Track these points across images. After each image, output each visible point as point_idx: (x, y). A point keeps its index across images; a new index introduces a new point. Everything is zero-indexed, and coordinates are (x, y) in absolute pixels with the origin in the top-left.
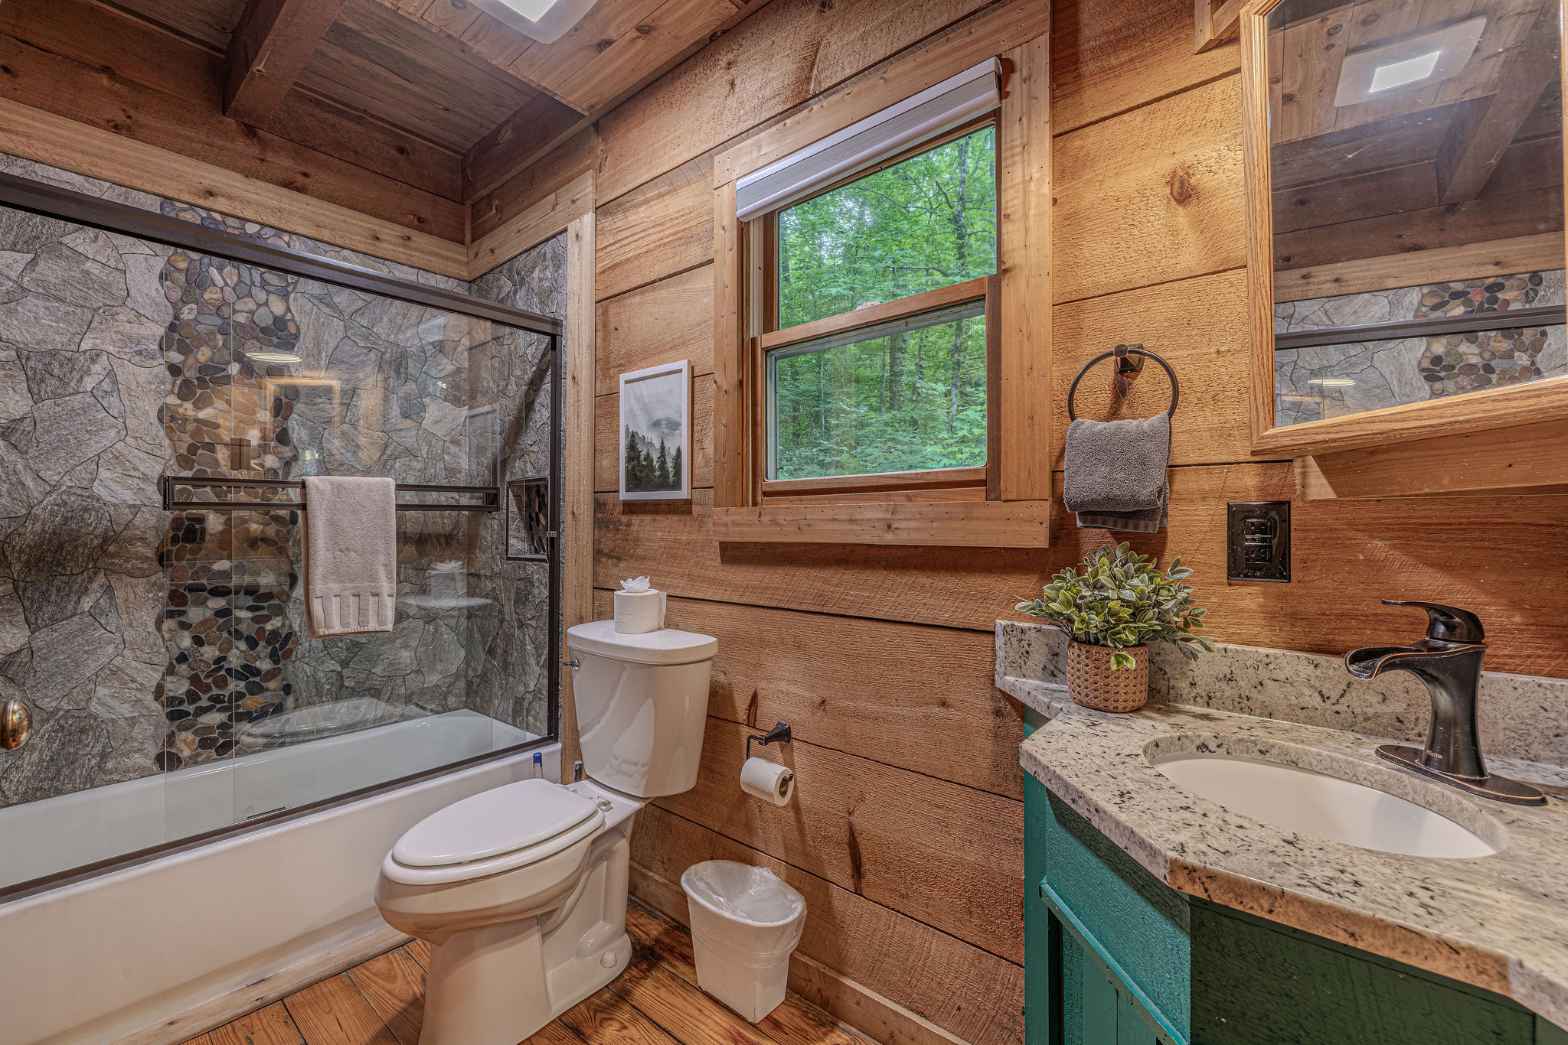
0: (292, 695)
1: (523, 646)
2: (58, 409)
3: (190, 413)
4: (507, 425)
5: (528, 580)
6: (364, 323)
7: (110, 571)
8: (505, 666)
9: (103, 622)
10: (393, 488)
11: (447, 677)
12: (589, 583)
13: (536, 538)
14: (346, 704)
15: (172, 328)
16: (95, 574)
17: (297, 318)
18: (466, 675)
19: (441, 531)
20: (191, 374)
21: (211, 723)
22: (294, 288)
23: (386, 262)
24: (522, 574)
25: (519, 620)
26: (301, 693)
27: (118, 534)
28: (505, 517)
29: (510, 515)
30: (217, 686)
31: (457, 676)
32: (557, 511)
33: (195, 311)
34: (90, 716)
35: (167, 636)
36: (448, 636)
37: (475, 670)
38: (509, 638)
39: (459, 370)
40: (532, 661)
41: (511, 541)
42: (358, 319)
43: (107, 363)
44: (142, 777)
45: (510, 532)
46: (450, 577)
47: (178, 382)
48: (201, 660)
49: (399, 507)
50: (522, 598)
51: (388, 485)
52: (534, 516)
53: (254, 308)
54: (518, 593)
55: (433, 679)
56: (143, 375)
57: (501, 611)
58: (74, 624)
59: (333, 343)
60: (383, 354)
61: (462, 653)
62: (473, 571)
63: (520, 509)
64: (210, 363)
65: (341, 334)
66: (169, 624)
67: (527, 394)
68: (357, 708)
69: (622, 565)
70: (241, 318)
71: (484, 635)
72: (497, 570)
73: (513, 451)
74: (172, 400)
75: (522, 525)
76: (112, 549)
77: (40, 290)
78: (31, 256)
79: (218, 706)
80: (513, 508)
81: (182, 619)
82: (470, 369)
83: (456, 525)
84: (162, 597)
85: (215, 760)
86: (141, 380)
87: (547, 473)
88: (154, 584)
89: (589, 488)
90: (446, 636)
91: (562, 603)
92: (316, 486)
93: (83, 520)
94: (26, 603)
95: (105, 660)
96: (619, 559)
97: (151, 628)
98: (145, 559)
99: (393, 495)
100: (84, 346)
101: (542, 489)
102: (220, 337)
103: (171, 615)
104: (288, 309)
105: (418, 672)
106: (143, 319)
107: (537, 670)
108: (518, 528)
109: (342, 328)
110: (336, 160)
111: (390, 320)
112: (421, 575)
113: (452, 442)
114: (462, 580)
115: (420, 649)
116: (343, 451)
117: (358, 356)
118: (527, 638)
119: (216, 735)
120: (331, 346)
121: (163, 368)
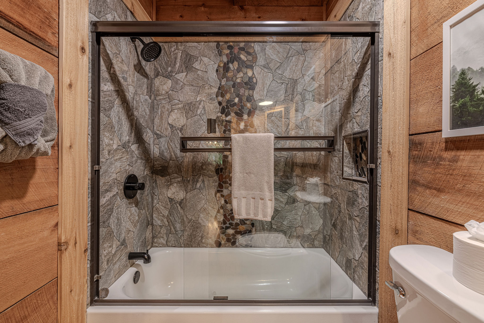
0: (254, 227)
1: (352, 231)
2: (192, 121)
3: (224, 118)
4: (343, 105)
5: (355, 193)
6: (280, 72)
7: (204, 175)
8: (341, 237)
9: (202, 192)
10: (273, 139)
11: (314, 231)
12: (405, 205)
13: (360, 167)
14: (273, 235)
15: (219, 88)
16: (200, 176)
17: (256, 76)
18: (323, 233)
19: (312, 163)
20: (224, 104)
21: (230, 233)
22: (255, 64)
23: (289, 44)
24: (351, 189)
25: (349, 215)
26: (257, 227)
27: (205, 163)
28: (341, 155)
29: (345, 154)
30: (231, 220)
31: (319, 231)
32: (375, 150)
33: (225, 81)
34: (199, 223)
35: (218, 199)
36: (315, 212)
37: (327, 232)
38: (344, 223)
39: (320, 86)
40: (357, 242)
41: (345, 169)
42: (278, 72)
43: (203, 104)
44: (211, 247)
45: (344, 164)
46: (316, 185)
47: (221, 108)
48: (227, 209)
49: (276, 149)
50: (351, 202)
51: (270, 137)
52: (359, 155)
53: (243, 75)
54: (349, 199)
55: (308, 231)
56: (212, 106)
57: (339, 206)
58: (195, 192)
59: (268, 83)
60: (287, 84)
61: (321, 221)
62: (326, 182)
63: (350, 151)
64: (230, 99)
65: (271, 79)
66: (218, 195)
67: (354, 83)
68: (277, 238)
69: (443, 196)
70: (238, 81)
71: (332, 216)
72: (337, 184)
73: (346, 118)
74: (219, 114)
75: (351, 160)
76: (204, 167)
77: (188, 83)
78: (186, 73)
79: (232, 227)
80: (346, 150)
81: (222, 193)
82: (325, 84)
83: (319, 160)
84: (216, 185)
85: (231, 247)
86: (211, 108)
87: (368, 127)
88: (214, 180)
89: (405, 132)
90: (314, 212)
91: (378, 213)
92: (235, 139)
93: (197, 157)
94: (185, 184)
95: (202, 205)
96: (440, 190)
97: (214, 196)
98: (212, 171)
99: (273, 142)
100: (198, 100)
101: (364, 139)
102: (232, 89)
103: (218, 191)
104: (253, 73)
105: (302, 227)
106: (212, 87)
107: (361, 250)
108: (349, 162)
109: (272, 77)
110: (270, 7)
111: (290, 69)
112: (303, 183)
113: (317, 120)
114: (321, 186)
115: (302, 217)
116: (272, 128)
117: (278, 87)
118: (354, 227)
119: (231, 238)
120: (268, 85)
121: (217, 103)
